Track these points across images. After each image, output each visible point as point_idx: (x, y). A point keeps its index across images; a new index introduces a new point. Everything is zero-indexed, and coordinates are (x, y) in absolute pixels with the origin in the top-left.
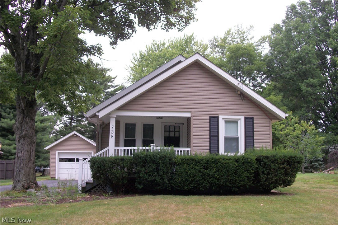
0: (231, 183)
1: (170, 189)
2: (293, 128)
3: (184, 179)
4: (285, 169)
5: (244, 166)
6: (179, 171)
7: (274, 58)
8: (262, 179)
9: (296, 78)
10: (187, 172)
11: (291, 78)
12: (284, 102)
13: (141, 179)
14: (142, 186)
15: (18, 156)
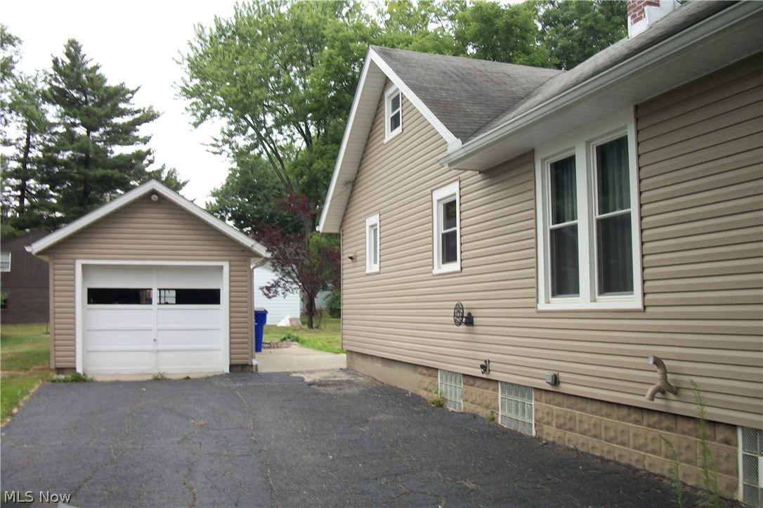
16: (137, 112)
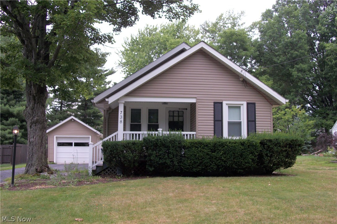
0: (237, 165)
1: (179, 171)
2: (284, 112)
3: (192, 162)
4: (287, 151)
5: (249, 149)
6: (188, 154)
7: (264, 43)
8: (266, 161)
10: (196, 155)
13: (152, 162)
14: (153, 169)
15: (30, 141)
16: (106, 71)
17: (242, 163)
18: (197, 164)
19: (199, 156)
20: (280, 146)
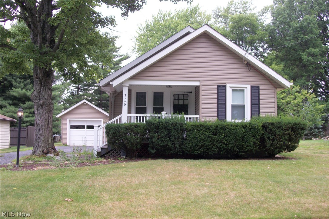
0: (239, 148)
1: (181, 154)
2: (294, 97)
3: (194, 144)
4: (289, 135)
5: (251, 132)
6: (189, 137)
7: (276, 28)
8: (268, 144)
9: (297, 48)
10: (197, 138)
11: (292, 48)
12: (285, 71)
13: (154, 144)
14: (155, 151)
15: (37, 123)
16: (121, 56)
17: (244, 146)
18: (199, 147)
19: (200, 139)
20: (282, 129)
